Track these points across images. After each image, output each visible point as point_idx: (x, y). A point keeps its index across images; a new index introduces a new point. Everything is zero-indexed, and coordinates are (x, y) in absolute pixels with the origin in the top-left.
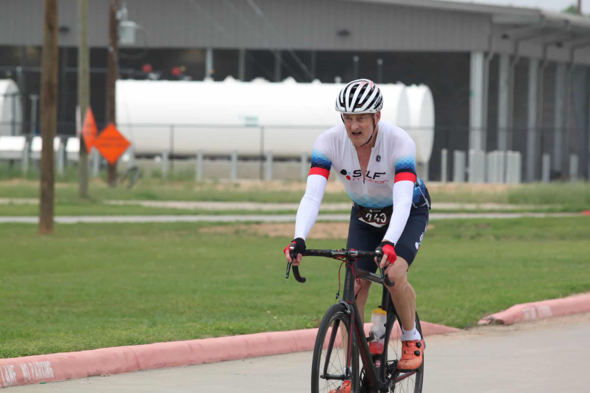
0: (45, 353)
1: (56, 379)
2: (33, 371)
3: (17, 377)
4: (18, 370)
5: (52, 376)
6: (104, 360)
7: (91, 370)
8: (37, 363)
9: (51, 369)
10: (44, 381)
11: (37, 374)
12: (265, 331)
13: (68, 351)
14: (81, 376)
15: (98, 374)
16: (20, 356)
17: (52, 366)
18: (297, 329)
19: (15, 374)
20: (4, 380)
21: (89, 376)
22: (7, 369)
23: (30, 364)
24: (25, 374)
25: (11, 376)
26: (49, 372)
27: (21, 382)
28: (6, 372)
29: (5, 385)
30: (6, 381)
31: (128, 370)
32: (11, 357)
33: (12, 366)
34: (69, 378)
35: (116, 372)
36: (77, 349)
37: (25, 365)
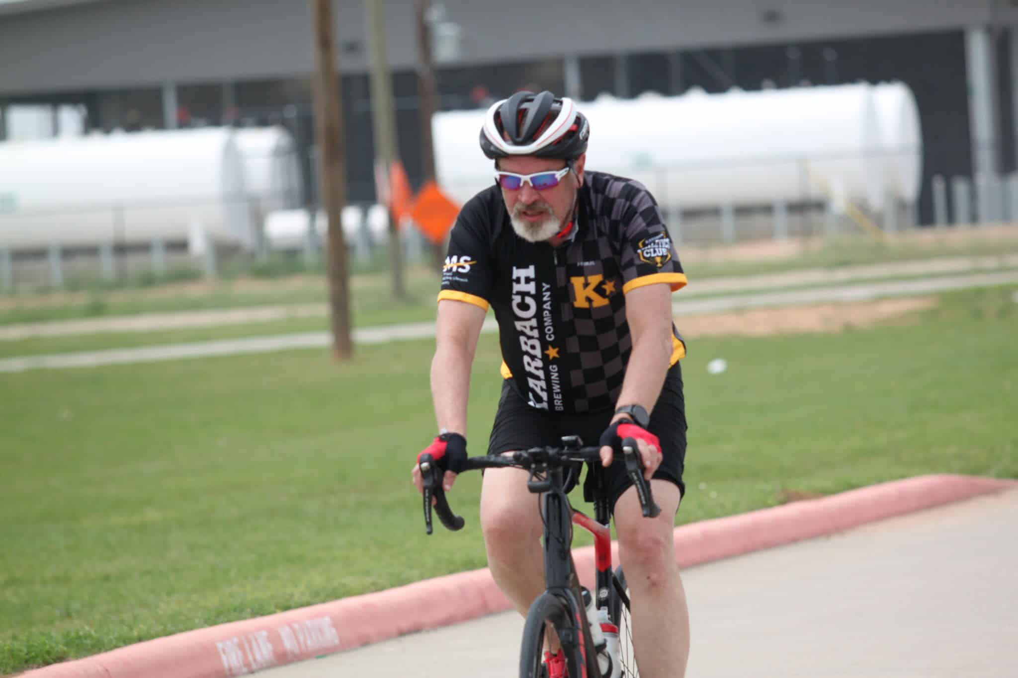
0: (324, 601)
1: (345, 646)
2: (301, 638)
3: (275, 652)
4: (274, 638)
5: (337, 642)
6: (425, 604)
7: (405, 625)
8: (308, 623)
9: (334, 631)
10: (323, 653)
11: (309, 642)
12: (696, 520)
13: (361, 592)
14: (385, 637)
15: (416, 630)
16: (278, 611)
17: (335, 624)
18: (751, 509)
19: (270, 646)
20: (250, 658)
21: (402, 633)
22: (256, 640)
23: (296, 626)
24: (289, 644)
25: (264, 651)
26: (331, 636)
27: (283, 659)
28: (254, 644)
29: (254, 667)
30: (255, 660)
31: (469, 616)
32: (262, 615)
33: (264, 633)
34: (365, 642)
35: (448, 622)
36: (378, 588)
37: (287, 629)
